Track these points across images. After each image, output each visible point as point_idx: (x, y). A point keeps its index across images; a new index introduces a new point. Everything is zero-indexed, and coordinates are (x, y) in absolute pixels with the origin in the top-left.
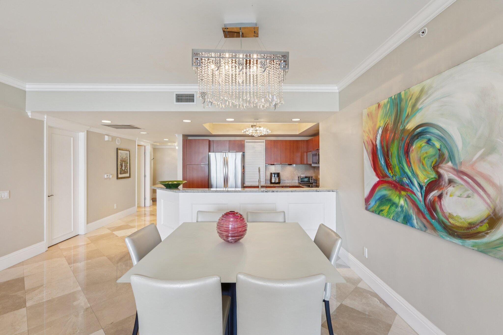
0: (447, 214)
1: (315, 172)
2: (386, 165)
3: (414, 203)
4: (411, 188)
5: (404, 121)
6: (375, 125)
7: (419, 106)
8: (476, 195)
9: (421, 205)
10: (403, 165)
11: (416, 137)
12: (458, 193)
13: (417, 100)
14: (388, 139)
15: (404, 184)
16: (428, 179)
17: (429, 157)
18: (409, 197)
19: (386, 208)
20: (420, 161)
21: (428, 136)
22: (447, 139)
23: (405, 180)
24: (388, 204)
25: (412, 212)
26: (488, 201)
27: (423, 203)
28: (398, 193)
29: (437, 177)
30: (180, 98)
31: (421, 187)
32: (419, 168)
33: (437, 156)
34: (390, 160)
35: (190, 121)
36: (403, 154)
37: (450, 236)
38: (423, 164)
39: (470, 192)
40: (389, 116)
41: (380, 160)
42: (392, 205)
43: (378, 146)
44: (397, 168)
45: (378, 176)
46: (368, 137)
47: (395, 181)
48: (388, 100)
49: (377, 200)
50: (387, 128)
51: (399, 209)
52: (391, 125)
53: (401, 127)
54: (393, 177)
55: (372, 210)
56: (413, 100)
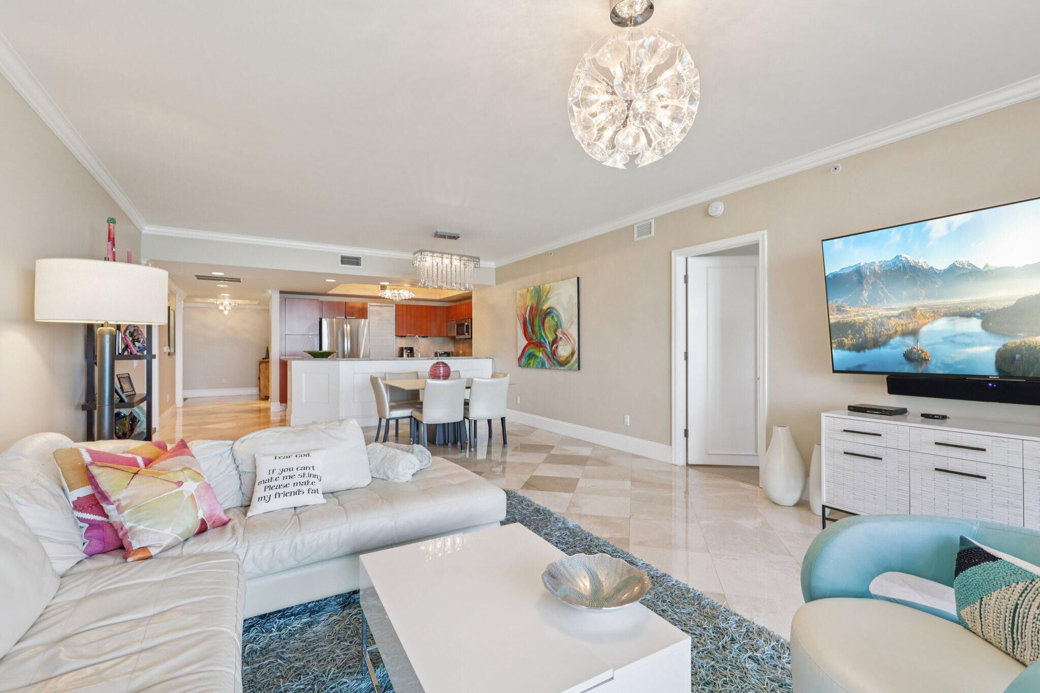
0: (559, 356)
1: (455, 347)
2: (532, 332)
3: (546, 354)
4: (545, 345)
5: (541, 303)
6: (525, 304)
7: (548, 296)
8: (568, 344)
10: (541, 332)
11: (547, 315)
12: (563, 344)
13: (548, 293)
14: (533, 314)
15: (541, 343)
16: (552, 339)
17: (552, 326)
18: (544, 351)
19: (532, 361)
20: (549, 328)
21: (552, 314)
22: (559, 316)
23: (542, 341)
24: (533, 358)
25: (545, 360)
26: (571, 346)
27: (550, 353)
28: (538, 349)
29: (555, 337)
30: (346, 260)
31: (549, 343)
32: (548, 332)
33: (555, 325)
34: (534, 328)
35: (335, 281)
36: (541, 325)
37: (560, 367)
38: (550, 330)
39: (566, 343)
40: (534, 299)
41: (528, 329)
42: (536, 358)
43: (527, 319)
44: (538, 334)
45: (527, 340)
46: (521, 311)
47: (537, 342)
48: (533, 288)
49: (527, 357)
50: (533, 307)
51: (539, 359)
52: (535, 305)
53: (540, 307)
54: (536, 339)
55: (523, 365)
56: (546, 292)
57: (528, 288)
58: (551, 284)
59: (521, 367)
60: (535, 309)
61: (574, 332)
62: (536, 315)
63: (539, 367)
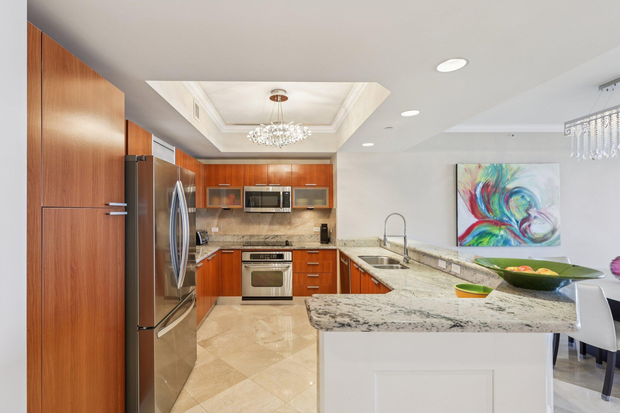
0: (533, 233)
2: (487, 209)
3: (512, 232)
4: (510, 223)
5: (505, 183)
6: (475, 179)
8: (547, 222)
9: (518, 232)
10: (503, 210)
11: (514, 194)
12: (539, 222)
13: (515, 173)
14: (490, 191)
15: (504, 221)
16: (522, 217)
17: (523, 205)
18: (508, 229)
19: (486, 240)
20: (516, 207)
21: (523, 194)
22: (533, 197)
23: (505, 219)
24: (489, 236)
25: (511, 237)
26: (552, 224)
28: (498, 227)
29: (527, 215)
31: (517, 222)
32: (516, 211)
33: (527, 206)
34: (491, 206)
36: (504, 203)
37: (534, 244)
38: (519, 209)
39: (544, 221)
40: (491, 176)
41: (479, 206)
42: (493, 236)
43: (477, 196)
44: (498, 212)
45: (478, 218)
46: (465, 187)
47: (496, 220)
48: (489, 165)
49: (476, 236)
50: (489, 184)
51: (500, 237)
52: (492, 183)
53: (502, 186)
54: (493, 217)
55: (468, 244)
56: (512, 172)
57: (480, 165)
58: (521, 165)
59: (466, 246)
60: (493, 187)
61: (555, 212)
62: (495, 192)
63: (499, 245)
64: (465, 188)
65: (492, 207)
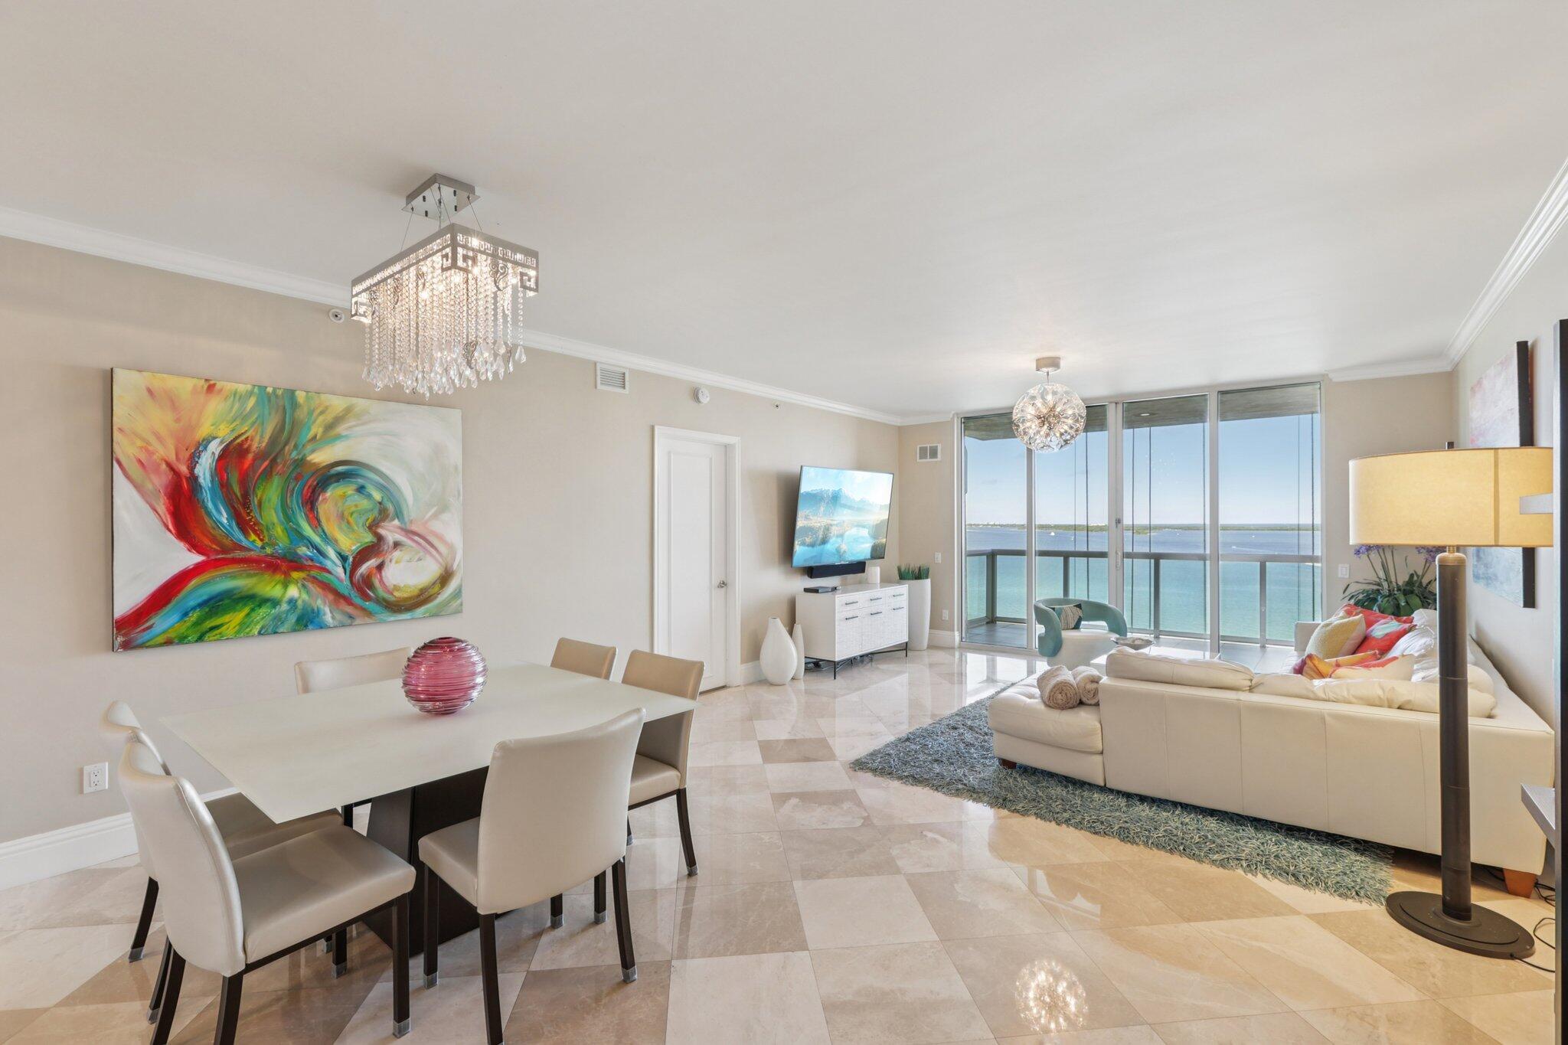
0: (391, 587)
2: (238, 524)
3: (326, 587)
4: (320, 563)
5: (303, 446)
6: (190, 428)
7: (341, 429)
8: (427, 556)
9: (344, 586)
10: (299, 526)
11: (333, 480)
12: (407, 557)
13: (338, 420)
14: (249, 467)
15: (300, 557)
16: (359, 544)
17: (361, 513)
18: (314, 580)
19: (233, 619)
20: (341, 517)
21: (360, 481)
22: (392, 490)
23: (303, 551)
24: (245, 605)
26: (441, 560)
27: (347, 583)
28: (279, 577)
29: (375, 540)
31: (343, 558)
32: (341, 529)
33: (376, 513)
34: (255, 513)
36: (299, 506)
37: (395, 615)
38: (348, 522)
39: (422, 554)
40: (254, 423)
41: (209, 514)
42: (260, 606)
43: (201, 480)
44: (279, 531)
45: (200, 552)
46: (147, 450)
47: (272, 555)
48: (249, 387)
49: (194, 609)
50: (246, 446)
51: (285, 607)
52: (259, 443)
53: (294, 455)
54: (263, 548)
55: (160, 639)
56: (329, 417)
57: (212, 382)
58: (354, 400)
59: (147, 647)
60: (261, 456)
61: (450, 530)
62: (268, 474)
63: (281, 630)
64: (150, 453)
65: (258, 516)
